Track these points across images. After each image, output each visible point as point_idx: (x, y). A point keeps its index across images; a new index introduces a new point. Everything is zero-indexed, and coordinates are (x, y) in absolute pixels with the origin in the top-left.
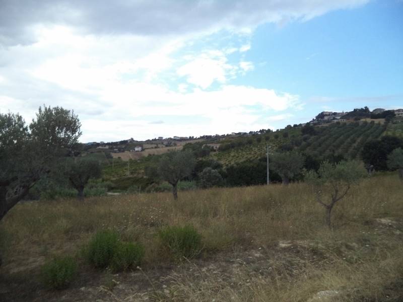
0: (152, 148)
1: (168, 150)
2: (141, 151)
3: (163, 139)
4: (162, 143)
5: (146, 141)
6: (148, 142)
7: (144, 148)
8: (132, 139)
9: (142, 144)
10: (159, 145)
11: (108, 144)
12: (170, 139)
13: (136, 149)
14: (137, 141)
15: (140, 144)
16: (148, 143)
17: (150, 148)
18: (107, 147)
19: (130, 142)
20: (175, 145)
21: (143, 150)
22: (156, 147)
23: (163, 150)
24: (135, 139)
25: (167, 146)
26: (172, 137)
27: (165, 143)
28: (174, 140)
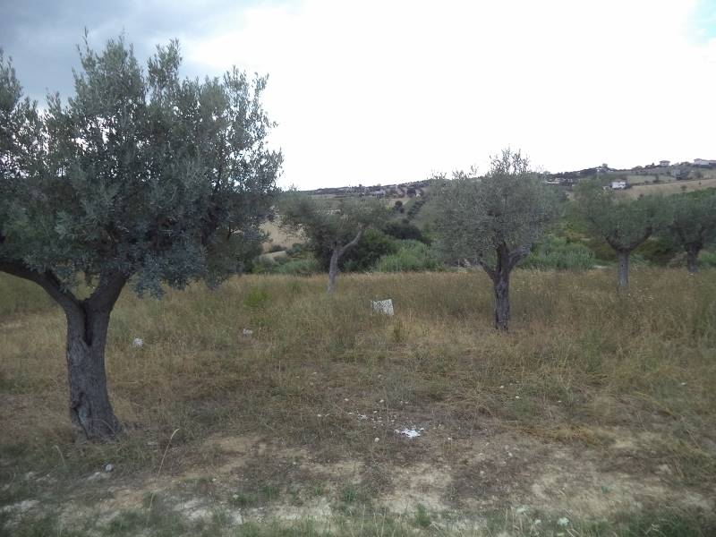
0: (647, 183)
1: (684, 188)
2: (625, 188)
3: (670, 164)
4: (669, 174)
5: (633, 170)
6: (638, 171)
7: (630, 182)
8: (605, 166)
9: (625, 175)
10: (661, 178)
11: (559, 176)
12: (688, 164)
13: (615, 185)
14: (615, 170)
15: (621, 175)
16: (637, 174)
17: (643, 184)
18: (557, 181)
19: (602, 171)
20: (699, 176)
21: (628, 186)
22: (656, 182)
23: (671, 187)
24: (609, 166)
25: (679, 178)
26: (692, 161)
27: (675, 172)
28: (696, 166)
